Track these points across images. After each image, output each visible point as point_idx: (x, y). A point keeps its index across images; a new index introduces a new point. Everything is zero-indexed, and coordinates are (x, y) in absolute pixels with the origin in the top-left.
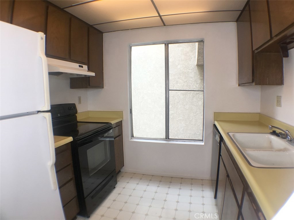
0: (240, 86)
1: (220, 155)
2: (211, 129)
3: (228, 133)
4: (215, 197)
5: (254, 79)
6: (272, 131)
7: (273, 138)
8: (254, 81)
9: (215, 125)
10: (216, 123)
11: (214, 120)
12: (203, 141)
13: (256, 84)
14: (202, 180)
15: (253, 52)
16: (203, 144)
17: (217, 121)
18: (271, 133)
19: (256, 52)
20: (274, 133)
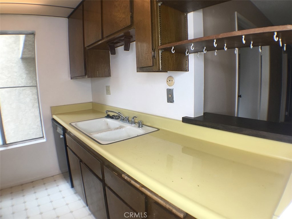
0: (72, 79)
1: (66, 146)
2: (50, 124)
3: (70, 124)
4: (72, 186)
5: (86, 73)
6: (106, 115)
7: (109, 120)
8: (86, 74)
9: (53, 120)
10: (55, 117)
11: (52, 115)
12: (43, 138)
13: (88, 77)
14: (53, 176)
15: (85, 48)
16: (44, 140)
17: (55, 115)
18: (106, 116)
19: (87, 48)
20: (108, 116)
